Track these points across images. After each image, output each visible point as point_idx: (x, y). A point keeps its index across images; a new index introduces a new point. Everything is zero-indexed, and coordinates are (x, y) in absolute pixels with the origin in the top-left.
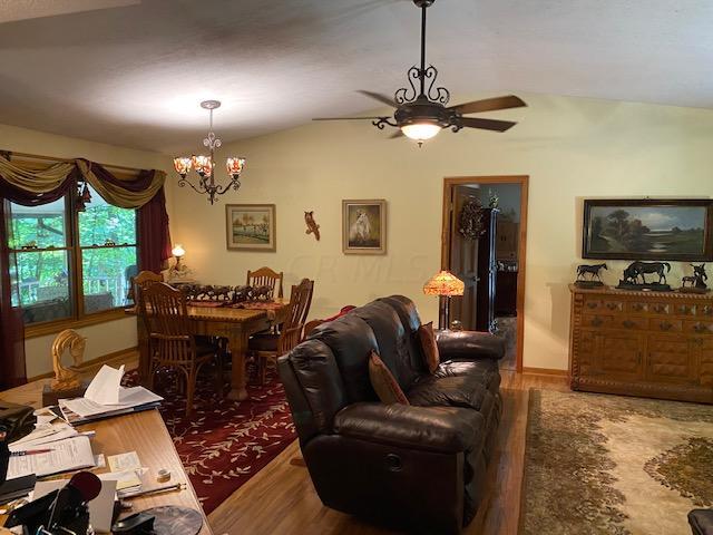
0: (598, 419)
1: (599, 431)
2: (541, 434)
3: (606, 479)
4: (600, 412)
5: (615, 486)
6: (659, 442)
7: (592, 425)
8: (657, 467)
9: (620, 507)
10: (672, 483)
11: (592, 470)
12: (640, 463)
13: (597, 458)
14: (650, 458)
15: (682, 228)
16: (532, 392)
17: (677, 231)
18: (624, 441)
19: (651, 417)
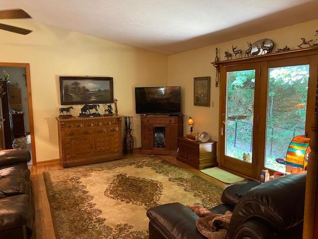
0: (79, 178)
1: (81, 184)
2: (55, 194)
3: (91, 206)
4: (79, 175)
5: (96, 207)
6: (106, 181)
7: (78, 182)
8: (109, 192)
9: (101, 216)
10: (116, 197)
11: (84, 203)
12: (102, 193)
13: (85, 197)
14: (105, 189)
15: (102, 89)
16: (44, 174)
17: (100, 91)
18: (93, 185)
19: (100, 171)
